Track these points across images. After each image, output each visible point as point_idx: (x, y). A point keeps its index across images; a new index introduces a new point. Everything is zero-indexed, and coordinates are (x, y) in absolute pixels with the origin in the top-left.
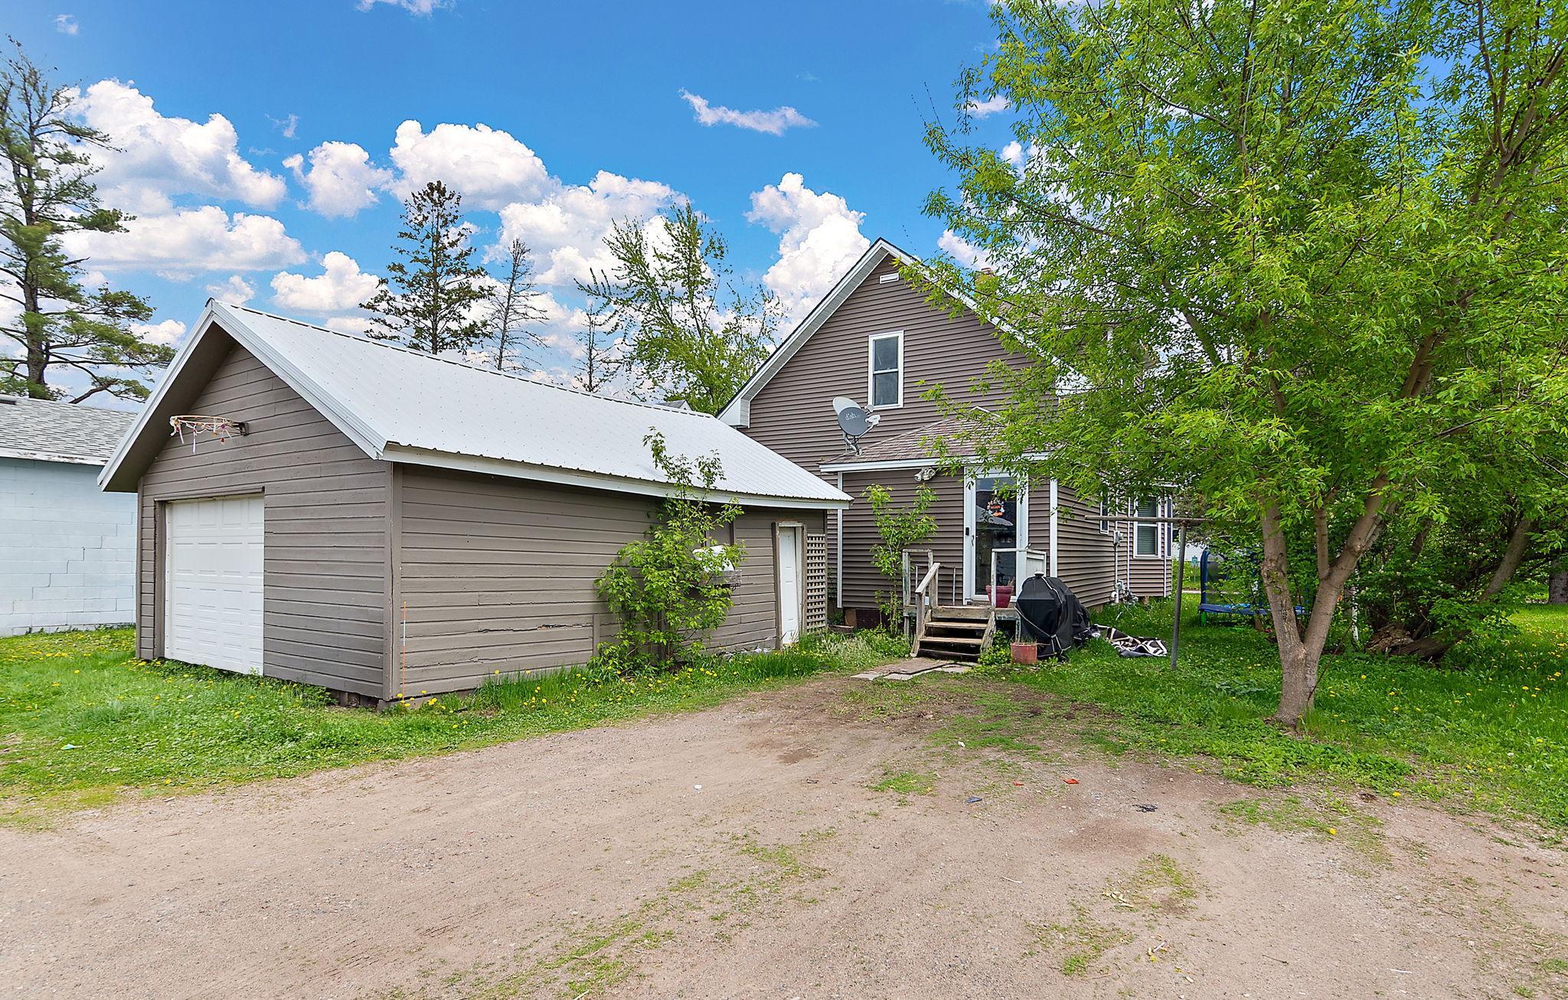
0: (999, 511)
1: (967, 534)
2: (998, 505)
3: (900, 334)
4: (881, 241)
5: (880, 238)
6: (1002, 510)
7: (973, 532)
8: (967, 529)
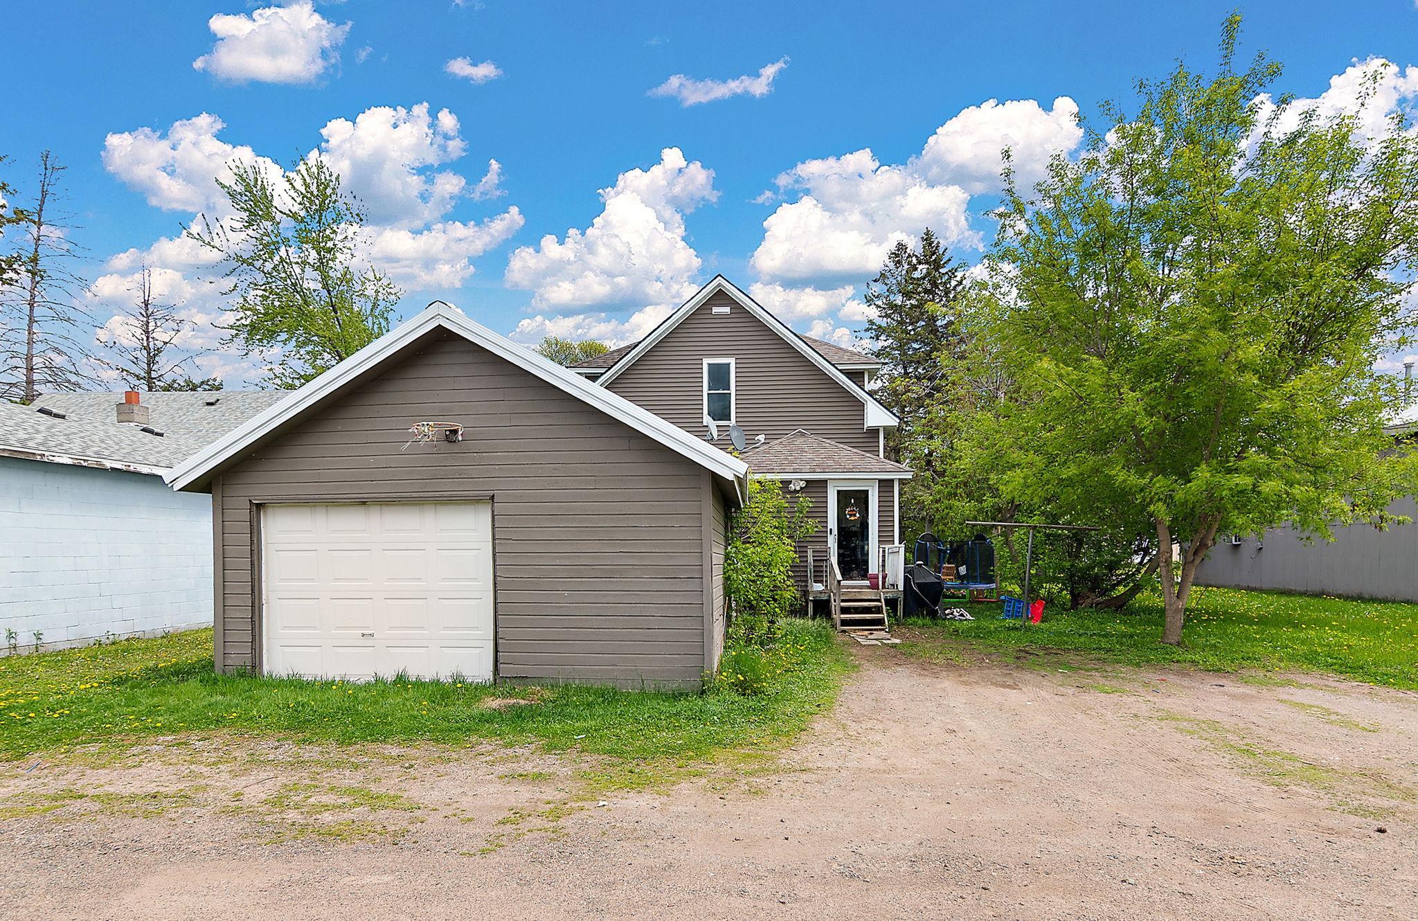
0: (855, 516)
1: (831, 533)
2: (854, 511)
3: (732, 361)
4: (719, 278)
5: (719, 275)
6: (858, 515)
7: (835, 532)
8: (831, 530)
